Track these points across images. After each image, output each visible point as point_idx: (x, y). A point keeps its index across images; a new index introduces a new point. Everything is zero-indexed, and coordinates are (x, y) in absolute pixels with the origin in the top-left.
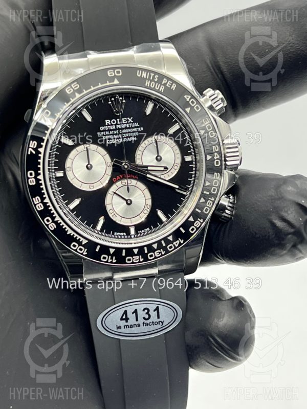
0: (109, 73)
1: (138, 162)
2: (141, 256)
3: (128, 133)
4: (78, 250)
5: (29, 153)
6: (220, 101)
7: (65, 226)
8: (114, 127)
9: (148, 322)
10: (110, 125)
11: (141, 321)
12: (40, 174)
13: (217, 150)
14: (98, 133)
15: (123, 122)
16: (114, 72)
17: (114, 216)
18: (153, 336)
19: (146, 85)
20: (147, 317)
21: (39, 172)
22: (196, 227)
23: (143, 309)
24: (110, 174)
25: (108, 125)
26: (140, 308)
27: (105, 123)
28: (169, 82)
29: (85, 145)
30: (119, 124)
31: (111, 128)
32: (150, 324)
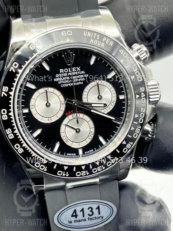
0: (62, 34)
1: (85, 100)
2: (87, 171)
4: (40, 168)
5: (2, 96)
6: (145, 54)
7: (30, 150)
8: (66, 74)
9: (92, 217)
10: (63, 73)
11: (86, 216)
12: (10, 111)
13: (143, 91)
15: (73, 71)
16: (66, 33)
17: (67, 141)
18: (95, 227)
19: (91, 42)
20: (91, 213)
21: (10, 110)
22: (127, 148)
23: (88, 208)
24: (64, 110)
25: (62, 73)
26: (86, 207)
27: (59, 71)
28: (108, 40)
29: (45, 88)
30: (70, 72)
31: (64, 75)
32: (93, 219)
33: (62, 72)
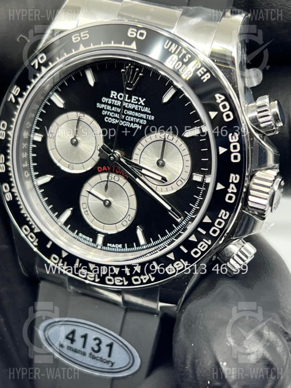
0: (129, 32)
1: (135, 159)
3: (134, 117)
4: (29, 237)
5: (9, 100)
7: (21, 202)
8: (119, 103)
9: (96, 355)
10: (115, 99)
11: (88, 350)
12: (11, 129)
13: (235, 182)
14: (98, 104)
15: (132, 102)
16: (137, 33)
17: (86, 213)
20: (96, 348)
21: (11, 126)
23: (94, 337)
24: (97, 160)
25: (113, 98)
26: (92, 335)
27: (110, 94)
28: (203, 68)
29: (79, 113)
30: (126, 102)
31: (115, 103)
32: (98, 359)
33: (113, 96)
